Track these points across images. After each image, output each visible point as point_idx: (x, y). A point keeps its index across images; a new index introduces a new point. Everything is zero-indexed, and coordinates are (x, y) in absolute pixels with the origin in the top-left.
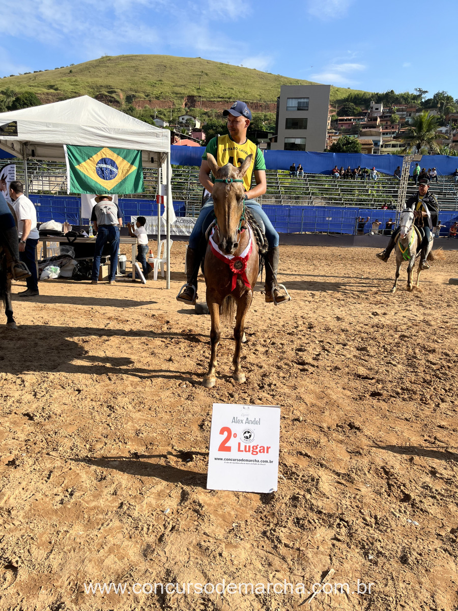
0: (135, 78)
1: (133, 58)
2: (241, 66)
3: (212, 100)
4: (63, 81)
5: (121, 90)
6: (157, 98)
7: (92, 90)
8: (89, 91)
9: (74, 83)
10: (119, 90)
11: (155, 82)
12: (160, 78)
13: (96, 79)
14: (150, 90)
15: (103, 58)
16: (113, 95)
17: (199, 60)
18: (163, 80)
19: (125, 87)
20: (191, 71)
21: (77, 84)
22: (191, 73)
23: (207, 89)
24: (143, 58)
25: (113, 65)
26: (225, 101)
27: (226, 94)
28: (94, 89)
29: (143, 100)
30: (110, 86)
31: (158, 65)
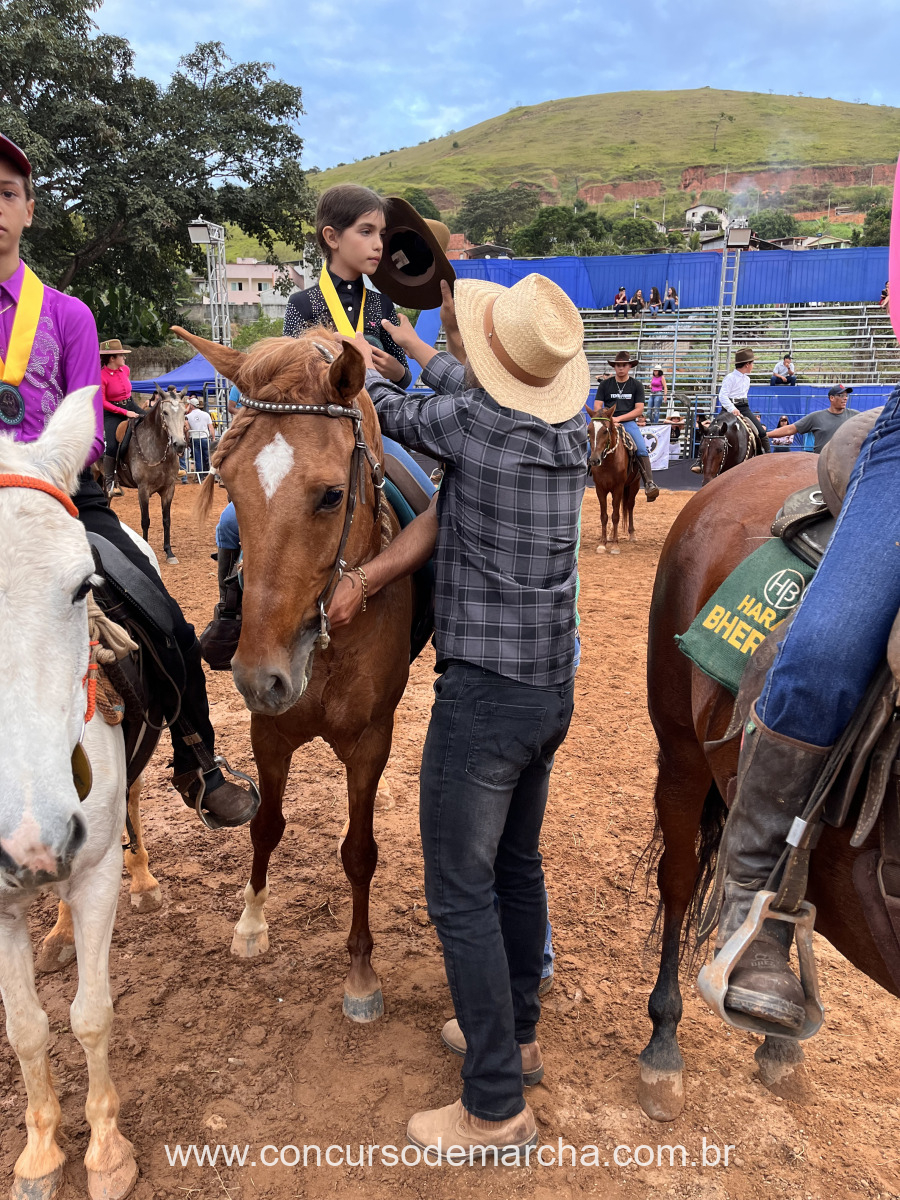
0: (580, 143)
1: (572, 104)
2: (798, 95)
3: (743, 170)
4: (444, 164)
5: (557, 171)
6: (629, 178)
7: (499, 177)
8: (490, 179)
9: (465, 167)
10: (550, 172)
11: (621, 147)
12: (631, 138)
13: (505, 154)
14: (611, 164)
15: (512, 111)
16: (540, 182)
17: (705, 92)
18: (636, 139)
19: (562, 162)
20: (694, 116)
21: (469, 167)
22: (695, 120)
23: (730, 150)
24: (592, 102)
25: (535, 122)
26: (773, 169)
27: (775, 155)
28: (500, 174)
29: (598, 185)
30: (532, 165)
31: (624, 113)
